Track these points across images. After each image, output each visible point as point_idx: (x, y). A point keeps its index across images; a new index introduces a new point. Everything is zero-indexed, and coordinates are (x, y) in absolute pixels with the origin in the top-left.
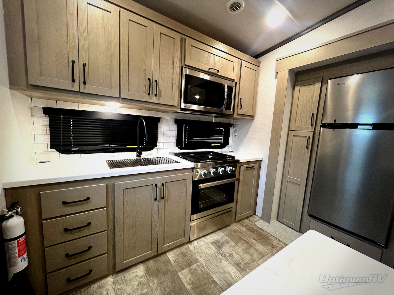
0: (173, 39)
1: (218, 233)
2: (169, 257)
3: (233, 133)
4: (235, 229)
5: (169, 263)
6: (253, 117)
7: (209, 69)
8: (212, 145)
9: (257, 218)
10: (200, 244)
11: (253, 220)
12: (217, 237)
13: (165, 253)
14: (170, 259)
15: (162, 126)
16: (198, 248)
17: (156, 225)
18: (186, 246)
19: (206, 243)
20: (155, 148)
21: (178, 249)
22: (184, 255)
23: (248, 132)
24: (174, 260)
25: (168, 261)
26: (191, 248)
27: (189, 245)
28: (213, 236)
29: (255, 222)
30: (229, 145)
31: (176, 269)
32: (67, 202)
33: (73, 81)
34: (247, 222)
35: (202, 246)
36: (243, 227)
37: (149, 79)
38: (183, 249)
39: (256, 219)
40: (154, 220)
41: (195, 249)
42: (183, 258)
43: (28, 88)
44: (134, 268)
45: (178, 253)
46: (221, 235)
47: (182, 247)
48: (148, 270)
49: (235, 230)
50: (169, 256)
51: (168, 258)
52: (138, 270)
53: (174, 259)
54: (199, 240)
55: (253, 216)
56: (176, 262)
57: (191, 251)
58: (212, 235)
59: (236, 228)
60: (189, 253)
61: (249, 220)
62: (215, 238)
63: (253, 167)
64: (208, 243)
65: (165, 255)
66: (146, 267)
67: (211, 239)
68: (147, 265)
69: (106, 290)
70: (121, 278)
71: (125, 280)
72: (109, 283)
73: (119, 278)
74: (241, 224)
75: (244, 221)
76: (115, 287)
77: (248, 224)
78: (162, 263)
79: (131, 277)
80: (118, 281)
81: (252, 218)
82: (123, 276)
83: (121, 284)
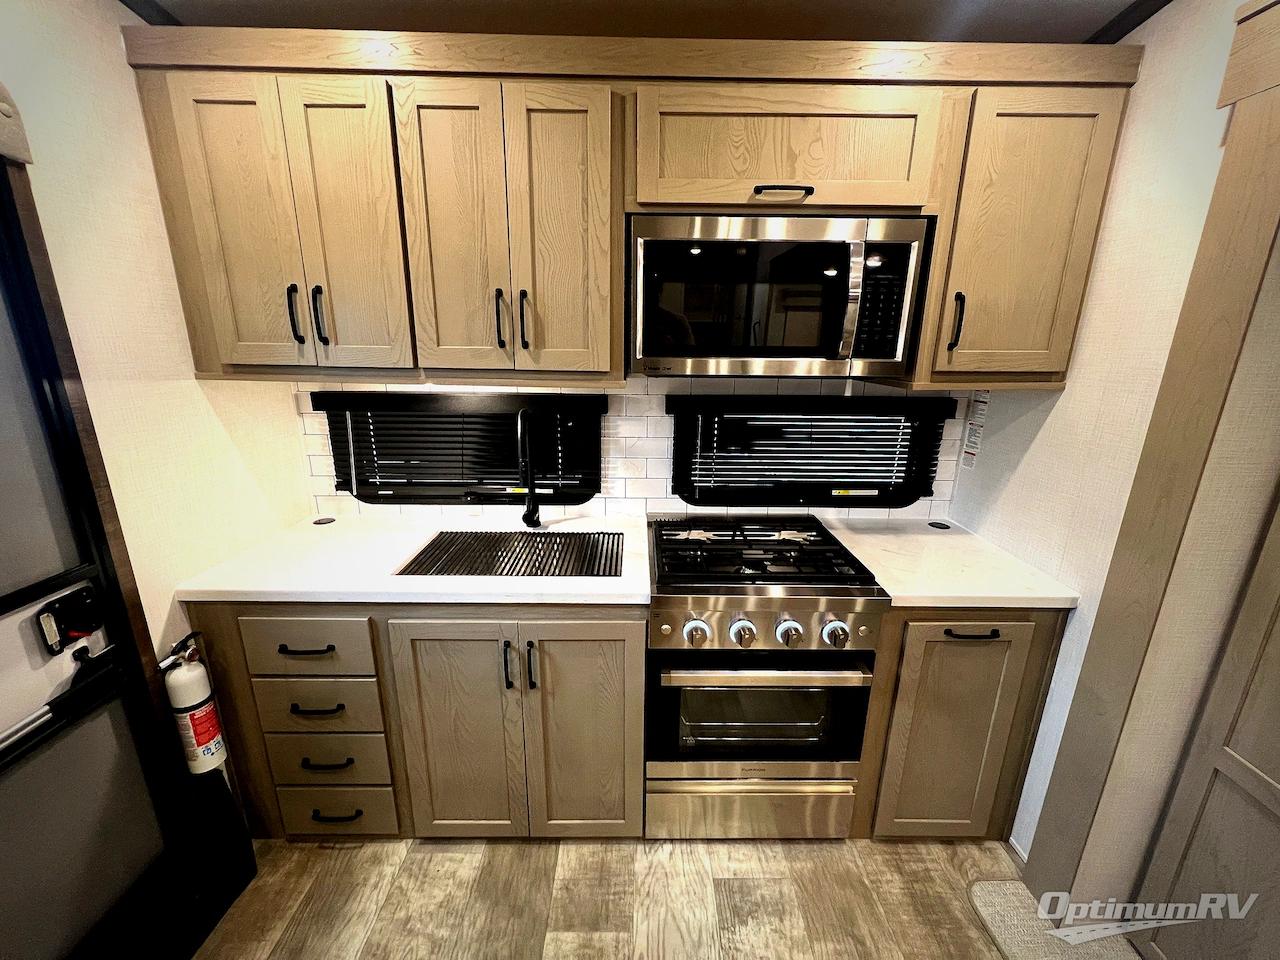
0: (581, 115)
1: (768, 851)
2: (559, 862)
3: (962, 440)
4: (851, 865)
5: (548, 881)
6: (1059, 377)
7: (758, 190)
8: (835, 493)
9: (1006, 864)
10: (674, 866)
11: (974, 865)
12: (754, 865)
13: (557, 841)
14: (559, 869)
15: (619, 422)
16: (660, 872)
17: (518, 756)
18: (626, 849)
19: (698, 873)
20: (597, 495)
21: (598, 847)
22: (603, 875)
23: (1026, 449)
24: (564, 879)
25: (548, 873)
26: (636, 865)
27: (640, 847)
28: (741, 857)
29: (977, 880)
30: (930, 493)
31: (552, 915)
32: (290, 648)
33: (301, 340)
34: (933, 861)
35: (678, 875)
36: (896, 877)
37: (499, 293)
38: (615, 853)
39: (995, 868)
40: (512, 744)
41: (648, 874)
42: (592, 886)
43: (225, 372)
44: (463, 846)
45: (590, 859)
46: (773, 865)
47: (616, 847)
48: (487, 871)
49: (848, 871)
50: (563, 858)
51: (556, 864)
52: (467, 857)
53: (568, 875)
54: (684, 846)
55: (988, 844)
56: (567, 888)
57: (632, 873)
58: (743, 850)
59: (860, 863)
60: (621, 879)
61: (955, 854)
62: (744, 867)
63: (995, 633)
64: (705, 877)
65: (554, 846)
66: (487, 858)
67: (725, 864)
68: (494, 856)
69: (381, 875)
70: (424, 859)
71: (426, 870)
72: (396, 860)
73: (419, 856)
74: (895, 860)
75: (924, 851)
76: (399, 876)
77: (932, 873)
78: (531, 870)
79: (442, 872)
80: (412, 864)
81: (974, 850)
82: (430, 855)
83: (412, 879)
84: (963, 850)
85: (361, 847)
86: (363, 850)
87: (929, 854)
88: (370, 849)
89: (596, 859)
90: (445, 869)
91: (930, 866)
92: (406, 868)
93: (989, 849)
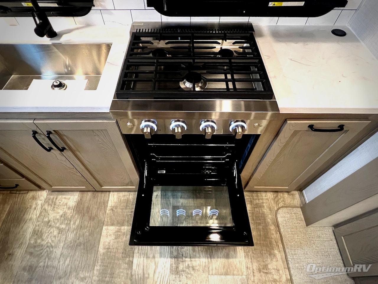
2: (110, 199)
5: (105, 207)
9: (297, 200)
11: (283, 201)
13: (110, 191)
14: (109, 202)
21: (126, 193)
24: (111, 206)
25: (105, 203)
31: (106, 220)
34: (266, 199)
39: (292, 203)
42: (122, 209)
44: (70, 193)
45: (123, 198)
47: (134, 193)
48: (79, 203)
50: (111, 197)
51: (108, 200)
52: (72, 197)
53: (113, 205)
55: (293, 192)
56: (112, 210)
65: (108, 194)
66: (80, 198)
68: (83, 197)
69: (36, 204)
70: (54, 198)
71: (55, 202)
72: (42, 198)
73: (52, 197)
74: (251, 199)
75: (264, 195)
76: (44, 205)
77: (264, 204)
78: (98, 203)
79: (62, 203)
80: (49, 200)
81: (286, 195)
82: (56, 196)
83: (50, 206)
84: (280, 195)
85: (27, 193)
86: (28, 194)
87: (266, 196)
88: (31, 194)
89: (125, 198)
90: (63, 202)
91: (264, 201)
92: (47, 201)
93: (292, 194)
